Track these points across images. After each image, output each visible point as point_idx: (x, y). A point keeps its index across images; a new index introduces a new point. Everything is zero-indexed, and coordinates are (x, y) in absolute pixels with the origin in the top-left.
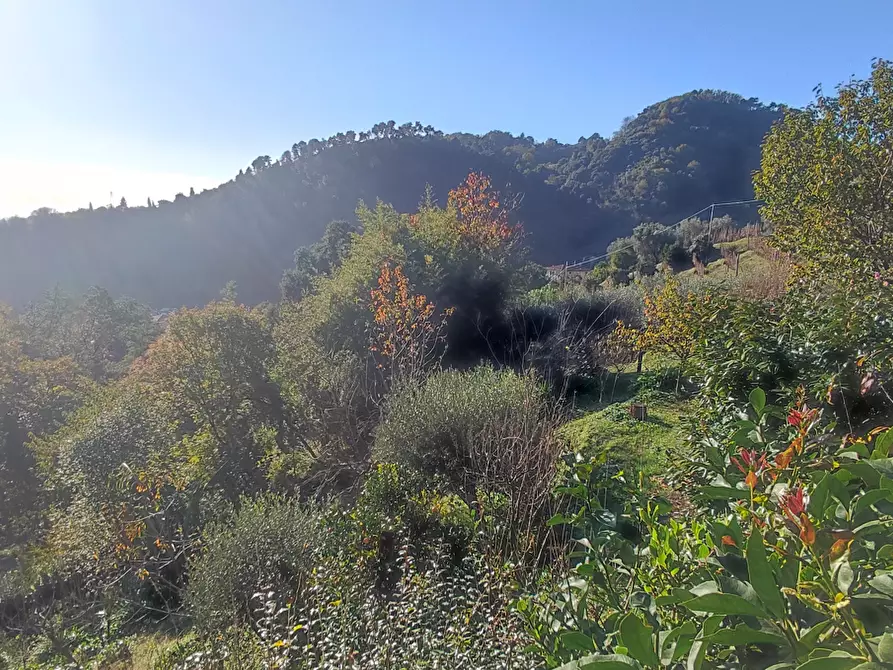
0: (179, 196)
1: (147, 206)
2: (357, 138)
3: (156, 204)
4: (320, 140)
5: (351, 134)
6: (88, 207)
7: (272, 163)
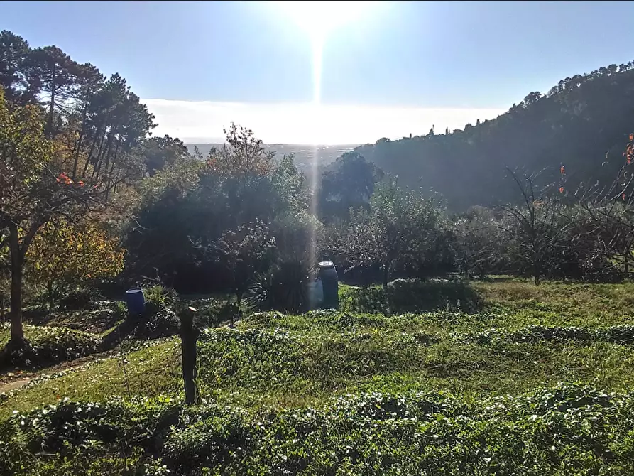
0: (468, 126)
1: (445, 134)
2: (618, 70)
3: (451, 132)
4: (583, 75)
5: (613, 67)
6: (409, 136)
7: (541, 97)
